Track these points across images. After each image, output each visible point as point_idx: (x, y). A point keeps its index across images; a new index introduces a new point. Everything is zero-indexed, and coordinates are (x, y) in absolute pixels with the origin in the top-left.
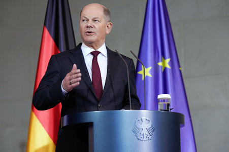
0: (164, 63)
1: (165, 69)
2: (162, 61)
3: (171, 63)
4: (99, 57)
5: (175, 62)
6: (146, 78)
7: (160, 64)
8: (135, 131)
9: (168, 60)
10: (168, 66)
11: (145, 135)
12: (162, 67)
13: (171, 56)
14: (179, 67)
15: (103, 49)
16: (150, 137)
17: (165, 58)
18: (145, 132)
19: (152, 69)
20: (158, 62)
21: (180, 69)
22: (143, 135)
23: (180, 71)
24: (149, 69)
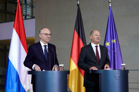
0: (114, 41)
1: (114, 43)
3: (116, 41)
7: (112, 41)
9: (115, 40)
10: (115, 42)
13: (116, 39)
15: (98, 45)
17: (114, 39)
24: (109, 43)
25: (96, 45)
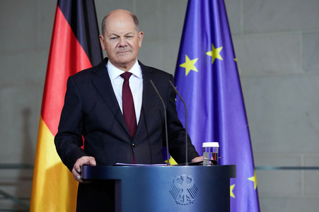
0: (214, 53)
1: (216, 60)
2: (211, 50)
3: (224, 53)
5: (229, 51)
6: (191, 72)
7: (209, 54)
8: (174, 192)
9: (219, 49)
10: (219, 57)
11: (185, 197)
12: (211, 57)
13: (224, 44)
14: (235, 57)
16: (192, 200)
17: (216, 47)
19: (198, 61)
20: (207, 51)
21: (236, 60)
22: (183, 197)
23: (235, 63)
24: (195, 60)
25: (122, 72)
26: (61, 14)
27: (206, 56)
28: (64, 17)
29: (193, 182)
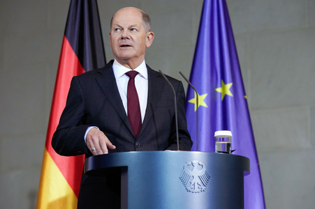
0: (224, 89)
1: (226, 97)
2: (221, 86)
3: (234, 89)
4: (137, 79)
5: (239, 88)
6: (200, 108)
7: (219, 90)
8: (184, 179)
9: (229, 85)
10: (229, 93)
12: (221, 94)
13: (234, 80)
14: (244, 94)
16: (204, 188)
17: (225, 83)
18: (197, 180)
19: (208, 96)
20: (216, 87)
21: (246, 97)
22: (194, 185)
23: (246, 100)
24: (205, 96)
26: (67, 44)
27: (216, 92)
28: (70, 47)
29: (204, 169)
